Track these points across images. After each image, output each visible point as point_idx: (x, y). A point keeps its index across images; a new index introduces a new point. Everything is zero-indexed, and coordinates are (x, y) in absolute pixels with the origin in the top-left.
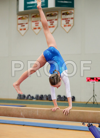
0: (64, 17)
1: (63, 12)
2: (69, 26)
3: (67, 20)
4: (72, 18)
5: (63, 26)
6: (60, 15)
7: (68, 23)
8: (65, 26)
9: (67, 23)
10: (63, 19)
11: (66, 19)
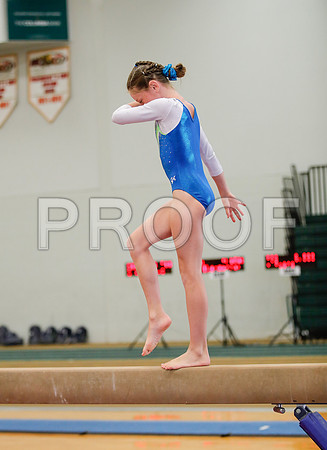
0: (37, 71)
1: (34, 56)
2: (55, 99)
3: (48, 81)
4: (64, 76)
5: (35, 101)
6: (23, 66)
7: (52, 91)
8: (42, 101)
9: (47, 92)
10: (35, 79)
11: (43, 78)
